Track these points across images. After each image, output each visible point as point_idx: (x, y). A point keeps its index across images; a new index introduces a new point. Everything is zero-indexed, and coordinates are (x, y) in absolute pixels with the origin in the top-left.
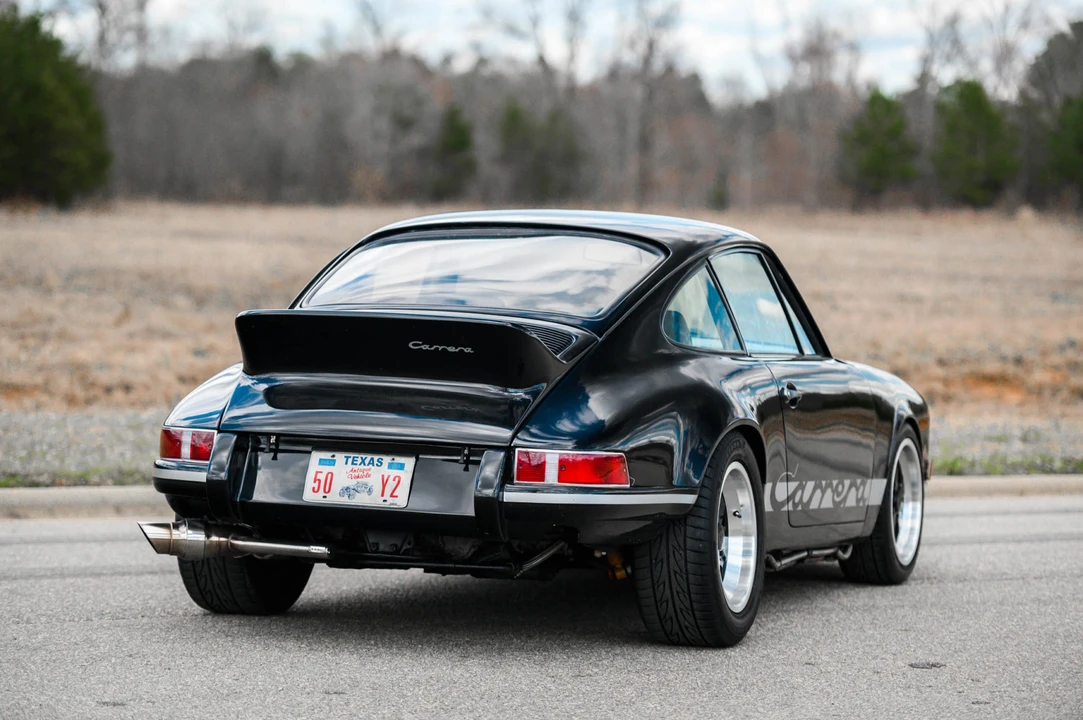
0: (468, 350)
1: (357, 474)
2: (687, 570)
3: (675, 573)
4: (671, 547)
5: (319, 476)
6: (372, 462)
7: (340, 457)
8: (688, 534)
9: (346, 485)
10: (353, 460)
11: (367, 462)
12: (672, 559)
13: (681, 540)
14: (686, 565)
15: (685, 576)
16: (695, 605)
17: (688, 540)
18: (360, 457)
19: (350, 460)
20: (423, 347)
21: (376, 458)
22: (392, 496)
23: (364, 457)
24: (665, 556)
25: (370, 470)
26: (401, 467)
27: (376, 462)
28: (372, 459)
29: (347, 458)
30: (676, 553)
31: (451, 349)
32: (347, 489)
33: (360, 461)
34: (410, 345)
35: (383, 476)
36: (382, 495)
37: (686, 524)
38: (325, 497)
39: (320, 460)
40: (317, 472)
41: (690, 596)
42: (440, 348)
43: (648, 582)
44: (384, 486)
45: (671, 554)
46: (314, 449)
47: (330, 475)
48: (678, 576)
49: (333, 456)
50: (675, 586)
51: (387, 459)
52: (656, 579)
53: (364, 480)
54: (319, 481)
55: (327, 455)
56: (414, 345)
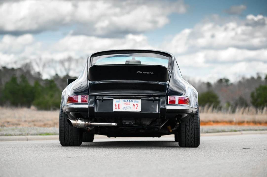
0: (152, 73)
1: (126, 104)
2: (194, 127)
3: (191, 128)
4: (190, 122)
5: (117, 105)
6: (130, 101)
7: (121, 100)
8: (195, 119)
9: (124, 107)
10: (125, 101)
11: (128, 101)
12: (191, 125)
13: (193, 120)
14: (194, 126)
15: (194, 129)
16: (195, 136)
17: (195, 120)
18: (126, 100)
19: (124, 101)
20: (140, 73)
21: (131, 100)
22: (136, 109)
23: (127, 100)
24: (189, 124)
25: (130, 103)
26: (138, 102)
27: (131, 101)
28: (130, 100)
29: (123, 100)
30: (192, 123)
31: (148, 73)
32: (124, 108)
33: (126, 101)
34: (137, 72)
35: (133, 104)
36: (134, 109)
37: (194, 117)
38: (119, 110)
39: (116, 101)
40: (116, 104)
41: (194, 134)
42: (145, 73)
43: (184, 131)
44: (134, 106)
45: (190, 124)
46: (114, 98)
47: (119, 105)
48: (192, 129)
49: (119, 100)
50: (191, 131)
51: (133, 100)
52: (186, 130)
53: (129, 105)
54: (117, 106)
55: (118, 100)
56: (138, 72)
